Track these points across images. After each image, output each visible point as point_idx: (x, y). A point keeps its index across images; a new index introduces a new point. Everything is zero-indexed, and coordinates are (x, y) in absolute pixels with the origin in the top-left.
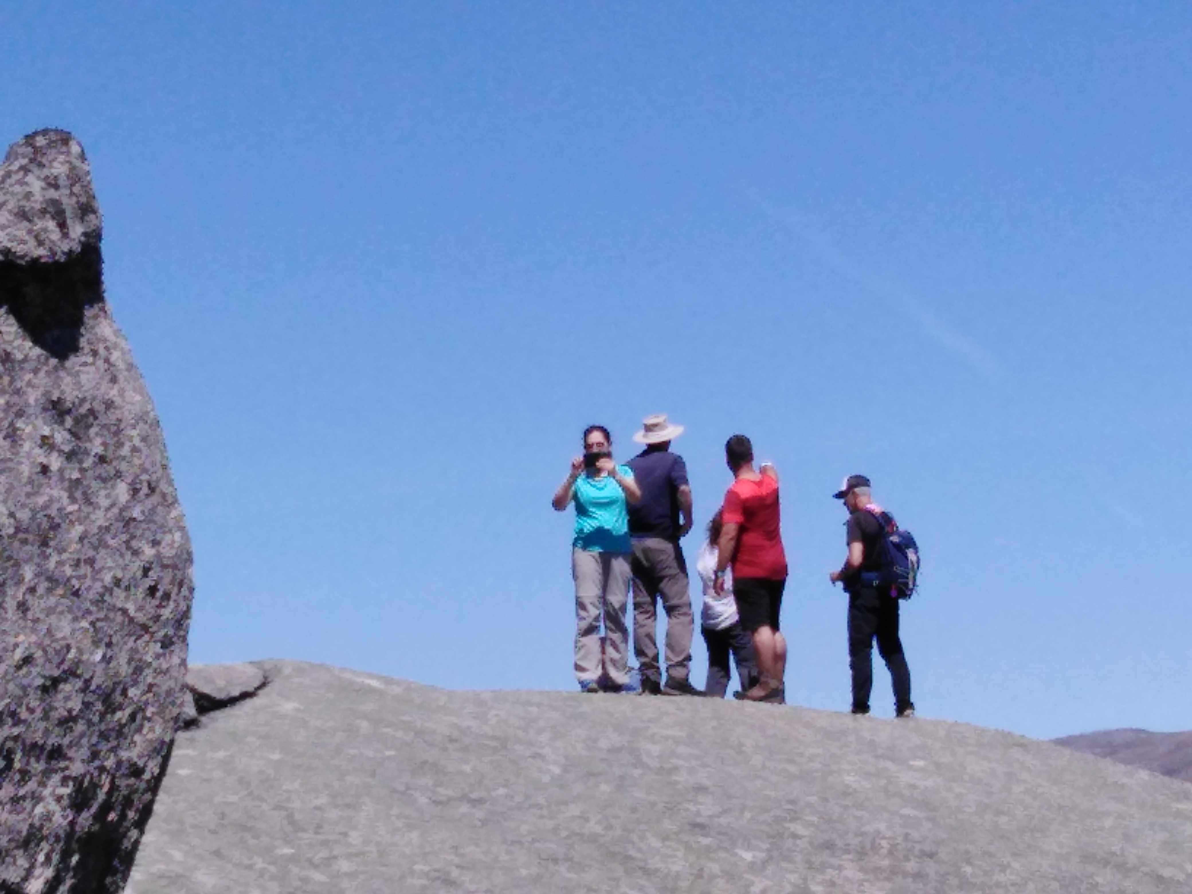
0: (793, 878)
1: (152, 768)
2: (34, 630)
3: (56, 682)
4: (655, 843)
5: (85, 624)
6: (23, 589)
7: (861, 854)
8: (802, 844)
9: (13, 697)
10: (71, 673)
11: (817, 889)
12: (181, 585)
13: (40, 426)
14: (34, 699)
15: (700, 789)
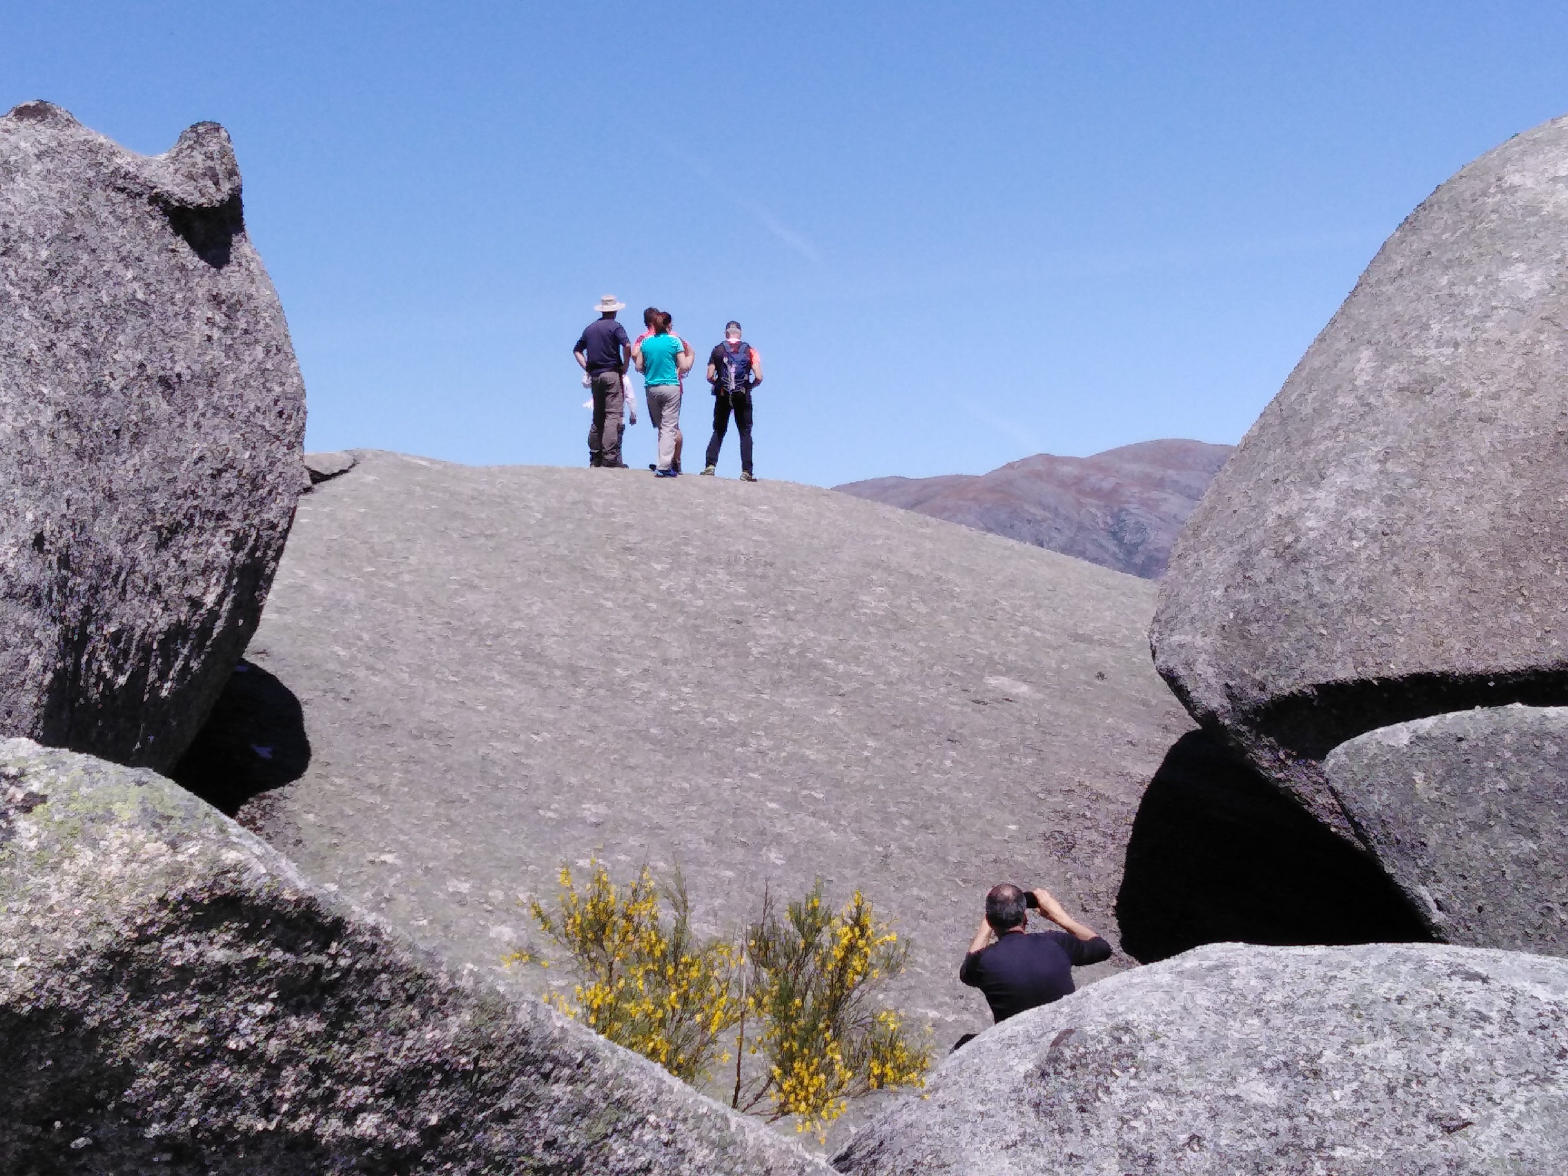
0: (687, 580)
1: (283, 524)
2: (205, 440)
3: (220, 472)
4: (601, 560)
5: (238, 435)
6: (197, 414)
7: (728, 564)
8: (692, 559)
9: (193, 482)
10: (230, 466)
11: (701, 586)
12: (298, 410)
13: (205, 311)
14: (206, 482)
15: (628, 526)
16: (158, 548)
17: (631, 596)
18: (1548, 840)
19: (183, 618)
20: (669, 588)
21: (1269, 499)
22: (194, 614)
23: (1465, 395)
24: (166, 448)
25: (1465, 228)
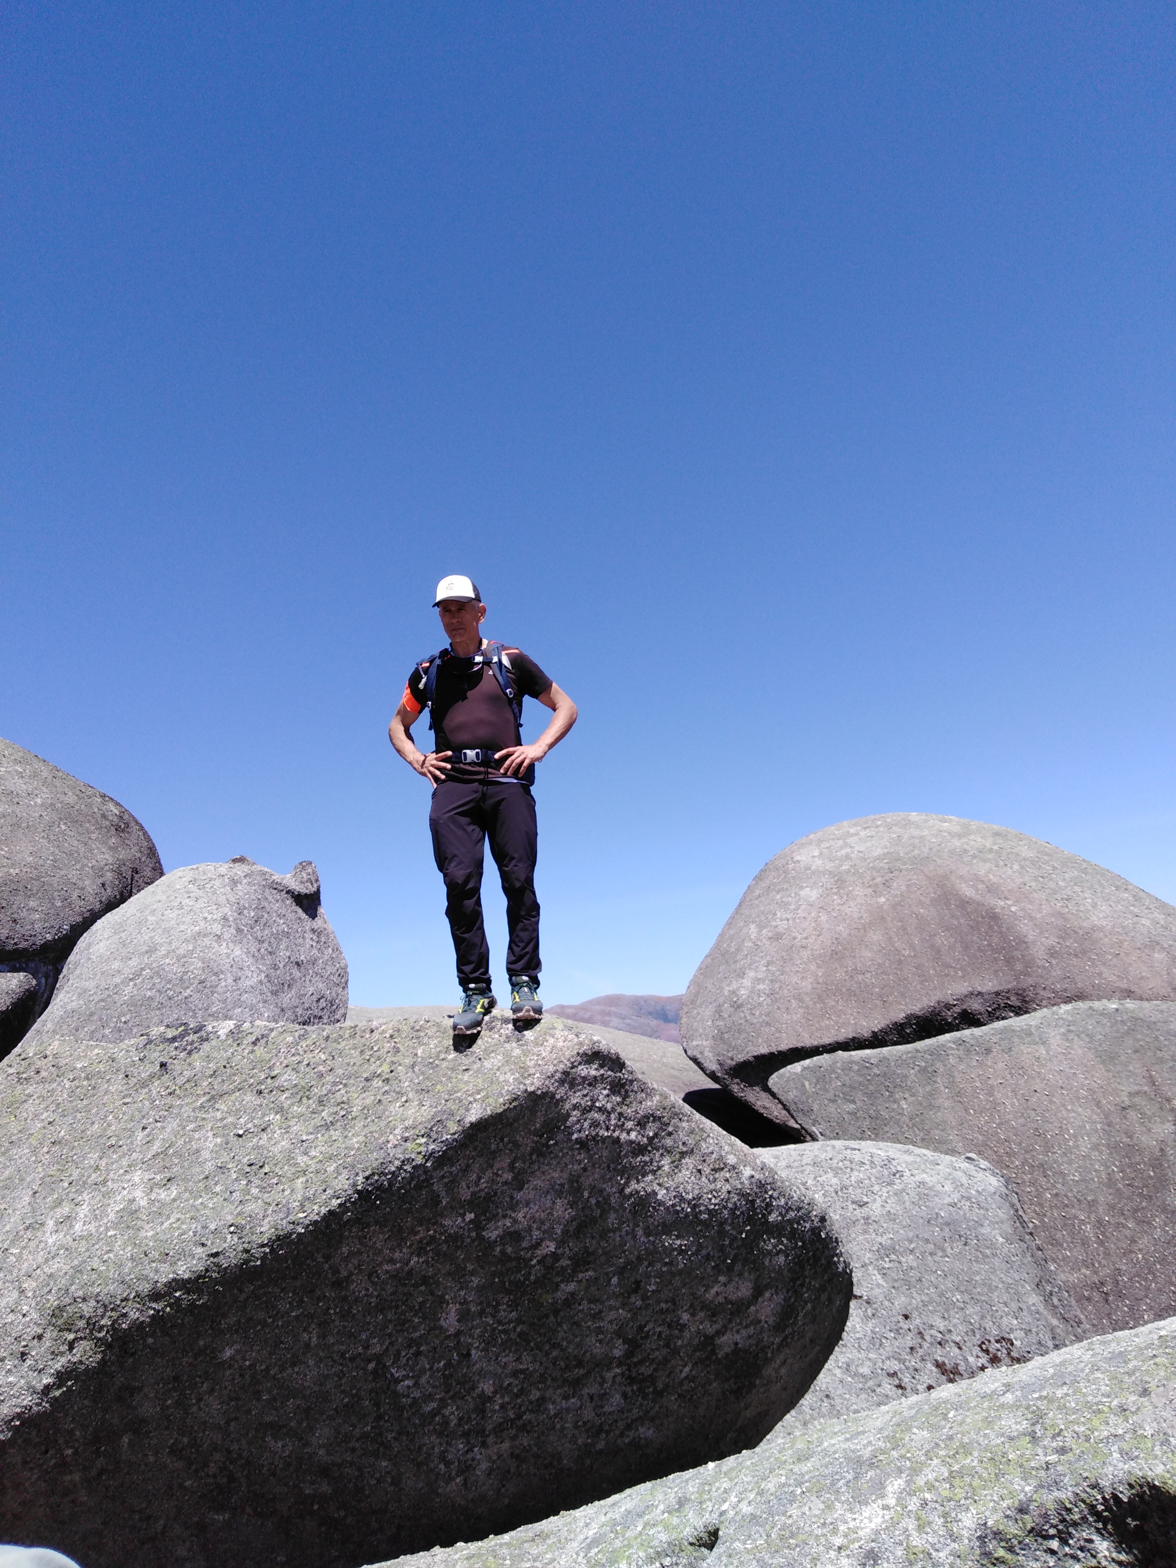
2: (313, 987)
3: (319, 999)
5: (325, 984)
6: (310, 976)
9: (310, 1004)
12: (346, 973)
13: (309, 935)
14: (315, 1004)
18: (859, 1104)
21: (724, 985)
23: (795, 938)
24: (300, 990)
25: (783, 876)
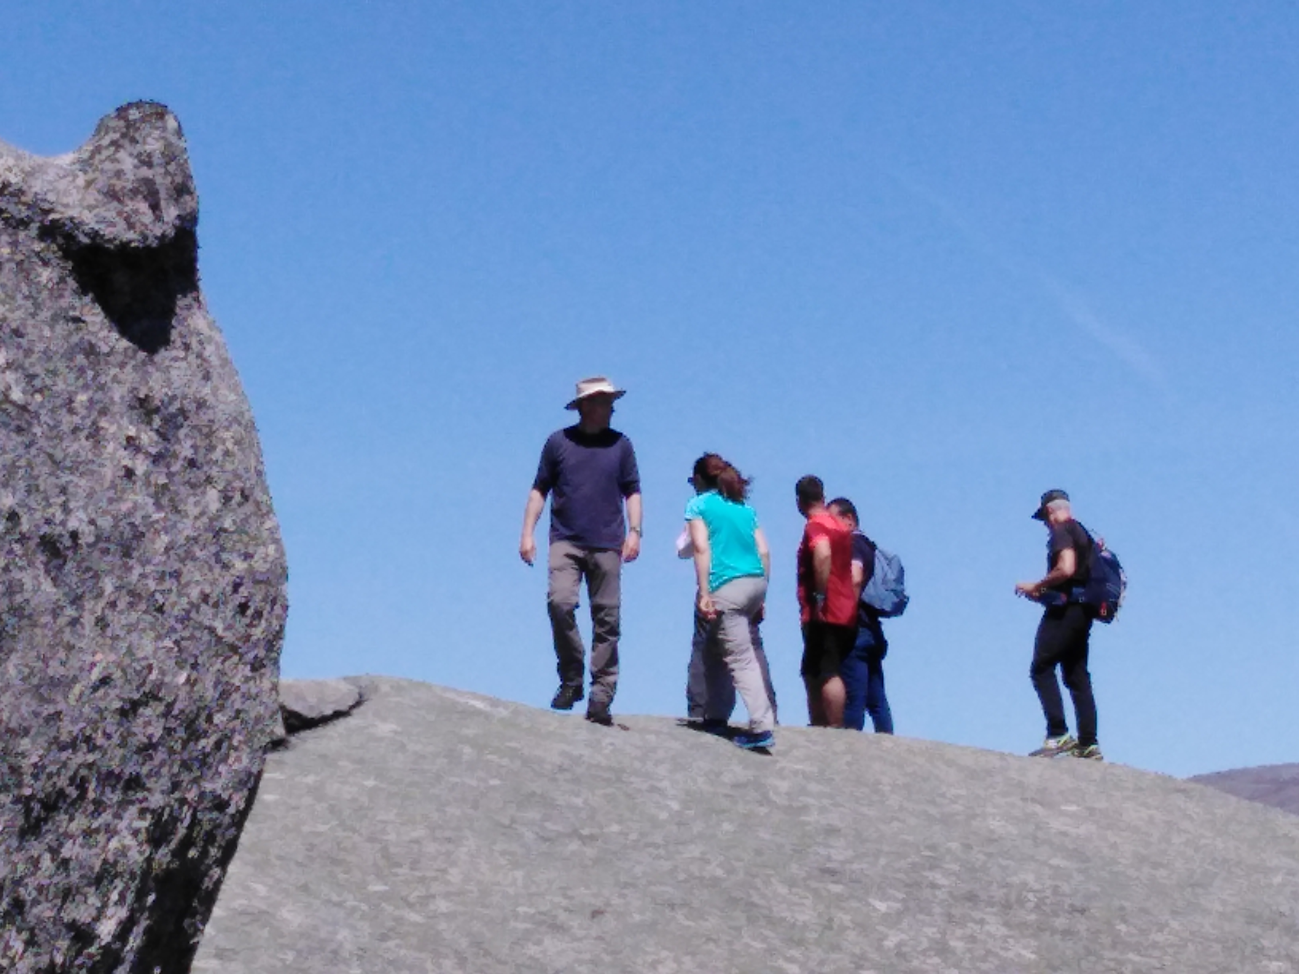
0: (930, 931)
1: (238, 801)
2: (112, 648)
3: (135, 705)
4: (783, 890)
5: (168, 643)
6: (102, 603)
7: (1007, 906)
8: (941, 894)
9: (90, 721)
10: (153, 696)
11: (957, 945)
12: (274, 602)
13: (125, 425)
14: (111, 724)
15: (831, 831)
16: (23, 834)
17: (834, 956)
19: (59, 959)
20: (899, 945)
22: (79, 953)
24: (45, 661)
